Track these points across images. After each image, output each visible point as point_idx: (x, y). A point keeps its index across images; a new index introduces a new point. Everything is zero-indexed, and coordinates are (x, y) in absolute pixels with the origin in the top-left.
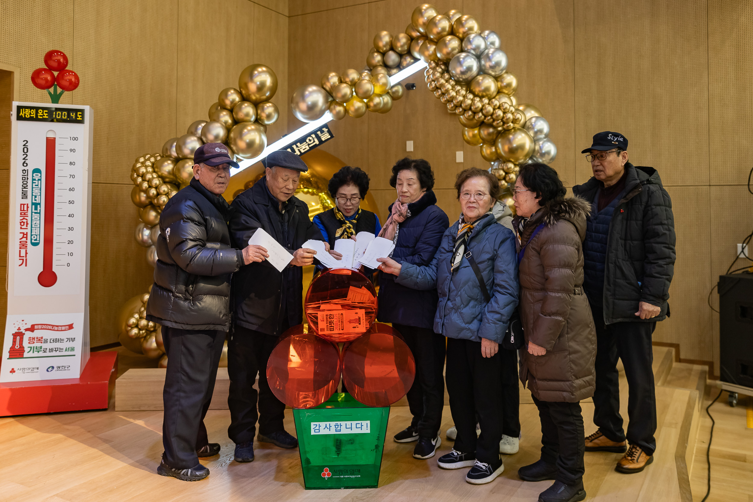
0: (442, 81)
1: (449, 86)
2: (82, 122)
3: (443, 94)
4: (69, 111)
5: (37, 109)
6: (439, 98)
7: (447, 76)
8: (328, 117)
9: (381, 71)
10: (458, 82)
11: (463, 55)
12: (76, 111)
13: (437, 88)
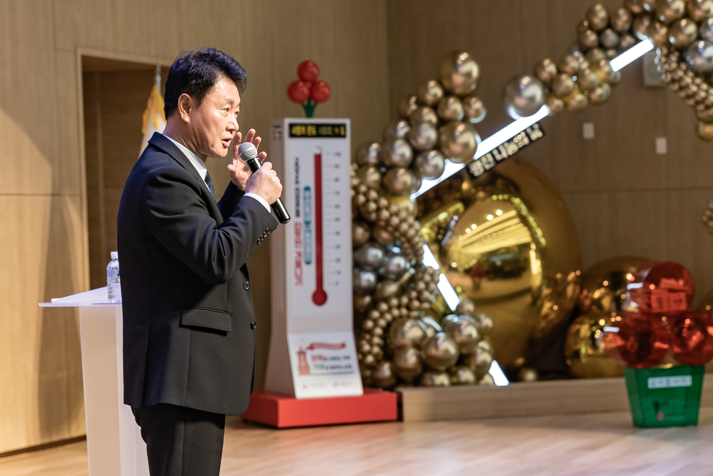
0: (680, 73)
1: (688, 80)
2: (344, 136)
3: (681, 88)
4: (333, 126)
5: (306, 125)
6: (676, 92)
7: (684, 66)
8: (544, 112)
9: (598, 54)
10: (697, 74)
11: (701, 44)
12: (339, 126)
13: (673, 81)
